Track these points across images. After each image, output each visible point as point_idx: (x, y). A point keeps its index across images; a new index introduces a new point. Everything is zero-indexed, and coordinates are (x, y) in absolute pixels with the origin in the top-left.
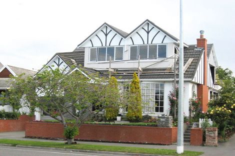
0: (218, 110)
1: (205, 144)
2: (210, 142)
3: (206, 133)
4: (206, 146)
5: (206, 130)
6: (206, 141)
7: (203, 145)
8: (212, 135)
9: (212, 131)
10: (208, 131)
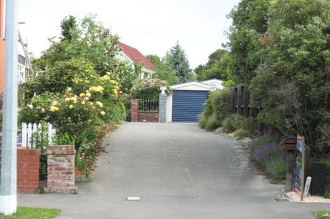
0: (71, 102)
1: (45, 189)
2: (59, 181)
3: (50, 161)
4: (50, 192)
5: (49, 152)
6: (49, 181)
7: (42, 192)
8: (65, 165)
9: (63, 154)
10: (53, 154)
